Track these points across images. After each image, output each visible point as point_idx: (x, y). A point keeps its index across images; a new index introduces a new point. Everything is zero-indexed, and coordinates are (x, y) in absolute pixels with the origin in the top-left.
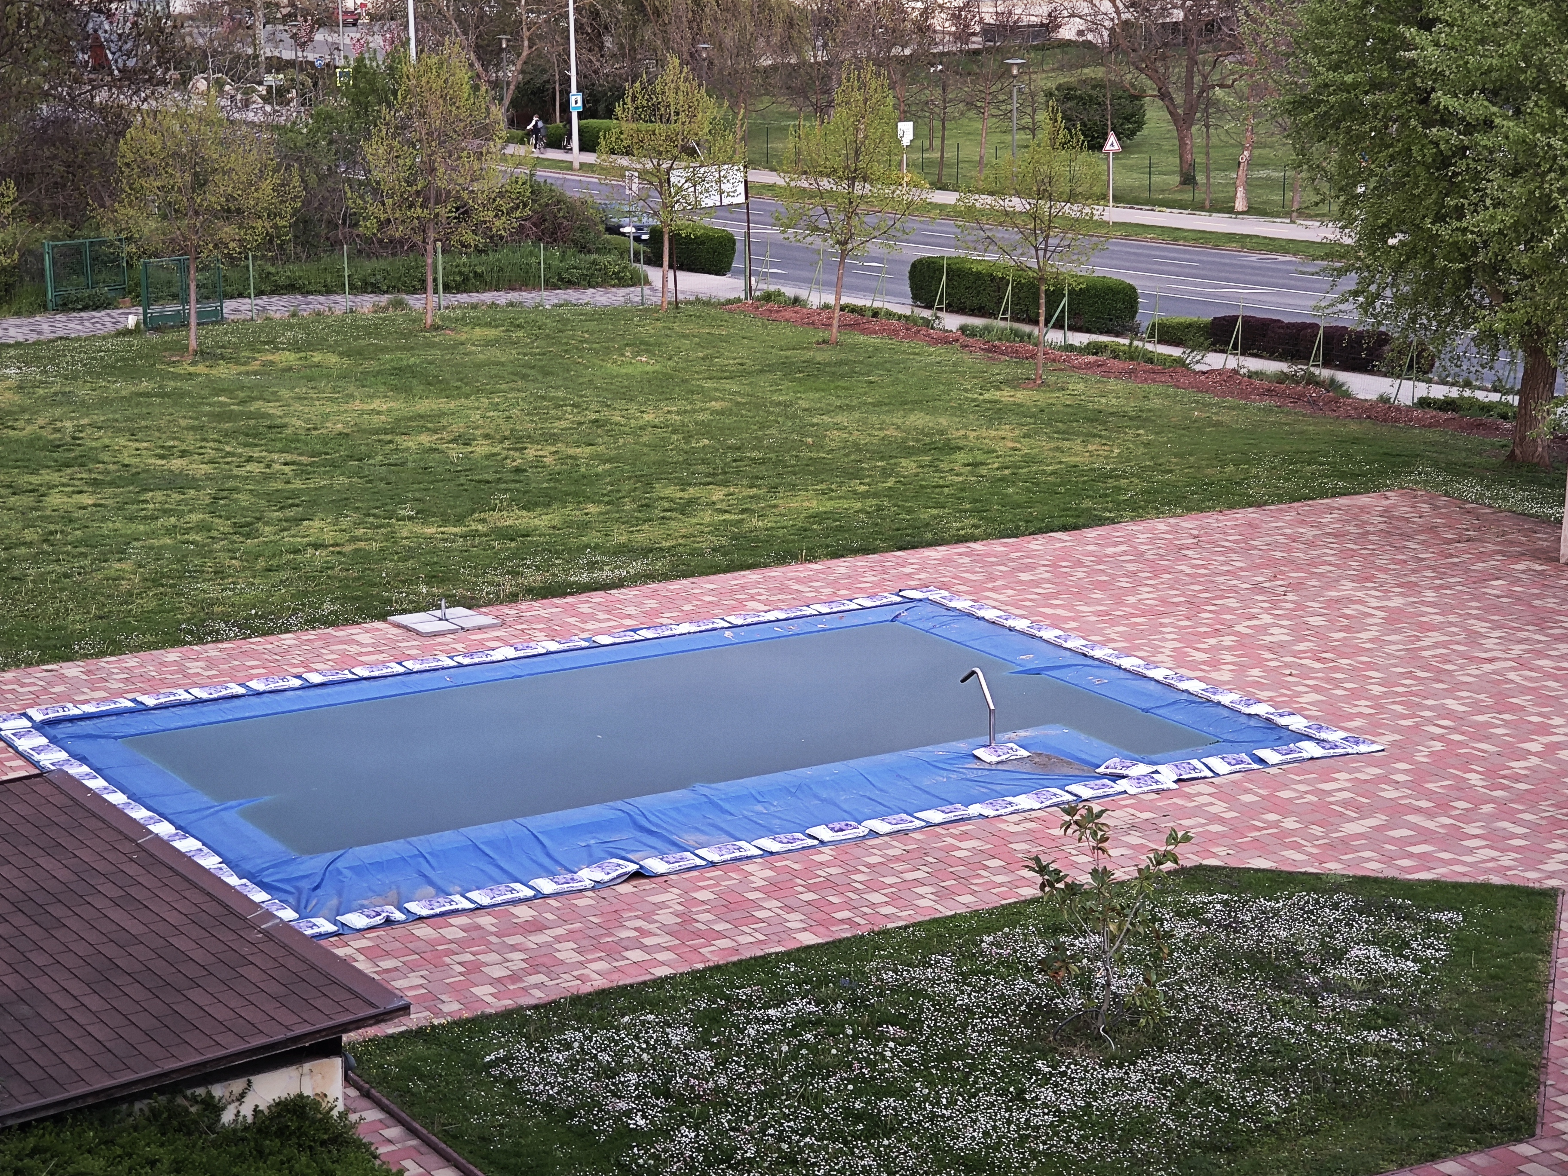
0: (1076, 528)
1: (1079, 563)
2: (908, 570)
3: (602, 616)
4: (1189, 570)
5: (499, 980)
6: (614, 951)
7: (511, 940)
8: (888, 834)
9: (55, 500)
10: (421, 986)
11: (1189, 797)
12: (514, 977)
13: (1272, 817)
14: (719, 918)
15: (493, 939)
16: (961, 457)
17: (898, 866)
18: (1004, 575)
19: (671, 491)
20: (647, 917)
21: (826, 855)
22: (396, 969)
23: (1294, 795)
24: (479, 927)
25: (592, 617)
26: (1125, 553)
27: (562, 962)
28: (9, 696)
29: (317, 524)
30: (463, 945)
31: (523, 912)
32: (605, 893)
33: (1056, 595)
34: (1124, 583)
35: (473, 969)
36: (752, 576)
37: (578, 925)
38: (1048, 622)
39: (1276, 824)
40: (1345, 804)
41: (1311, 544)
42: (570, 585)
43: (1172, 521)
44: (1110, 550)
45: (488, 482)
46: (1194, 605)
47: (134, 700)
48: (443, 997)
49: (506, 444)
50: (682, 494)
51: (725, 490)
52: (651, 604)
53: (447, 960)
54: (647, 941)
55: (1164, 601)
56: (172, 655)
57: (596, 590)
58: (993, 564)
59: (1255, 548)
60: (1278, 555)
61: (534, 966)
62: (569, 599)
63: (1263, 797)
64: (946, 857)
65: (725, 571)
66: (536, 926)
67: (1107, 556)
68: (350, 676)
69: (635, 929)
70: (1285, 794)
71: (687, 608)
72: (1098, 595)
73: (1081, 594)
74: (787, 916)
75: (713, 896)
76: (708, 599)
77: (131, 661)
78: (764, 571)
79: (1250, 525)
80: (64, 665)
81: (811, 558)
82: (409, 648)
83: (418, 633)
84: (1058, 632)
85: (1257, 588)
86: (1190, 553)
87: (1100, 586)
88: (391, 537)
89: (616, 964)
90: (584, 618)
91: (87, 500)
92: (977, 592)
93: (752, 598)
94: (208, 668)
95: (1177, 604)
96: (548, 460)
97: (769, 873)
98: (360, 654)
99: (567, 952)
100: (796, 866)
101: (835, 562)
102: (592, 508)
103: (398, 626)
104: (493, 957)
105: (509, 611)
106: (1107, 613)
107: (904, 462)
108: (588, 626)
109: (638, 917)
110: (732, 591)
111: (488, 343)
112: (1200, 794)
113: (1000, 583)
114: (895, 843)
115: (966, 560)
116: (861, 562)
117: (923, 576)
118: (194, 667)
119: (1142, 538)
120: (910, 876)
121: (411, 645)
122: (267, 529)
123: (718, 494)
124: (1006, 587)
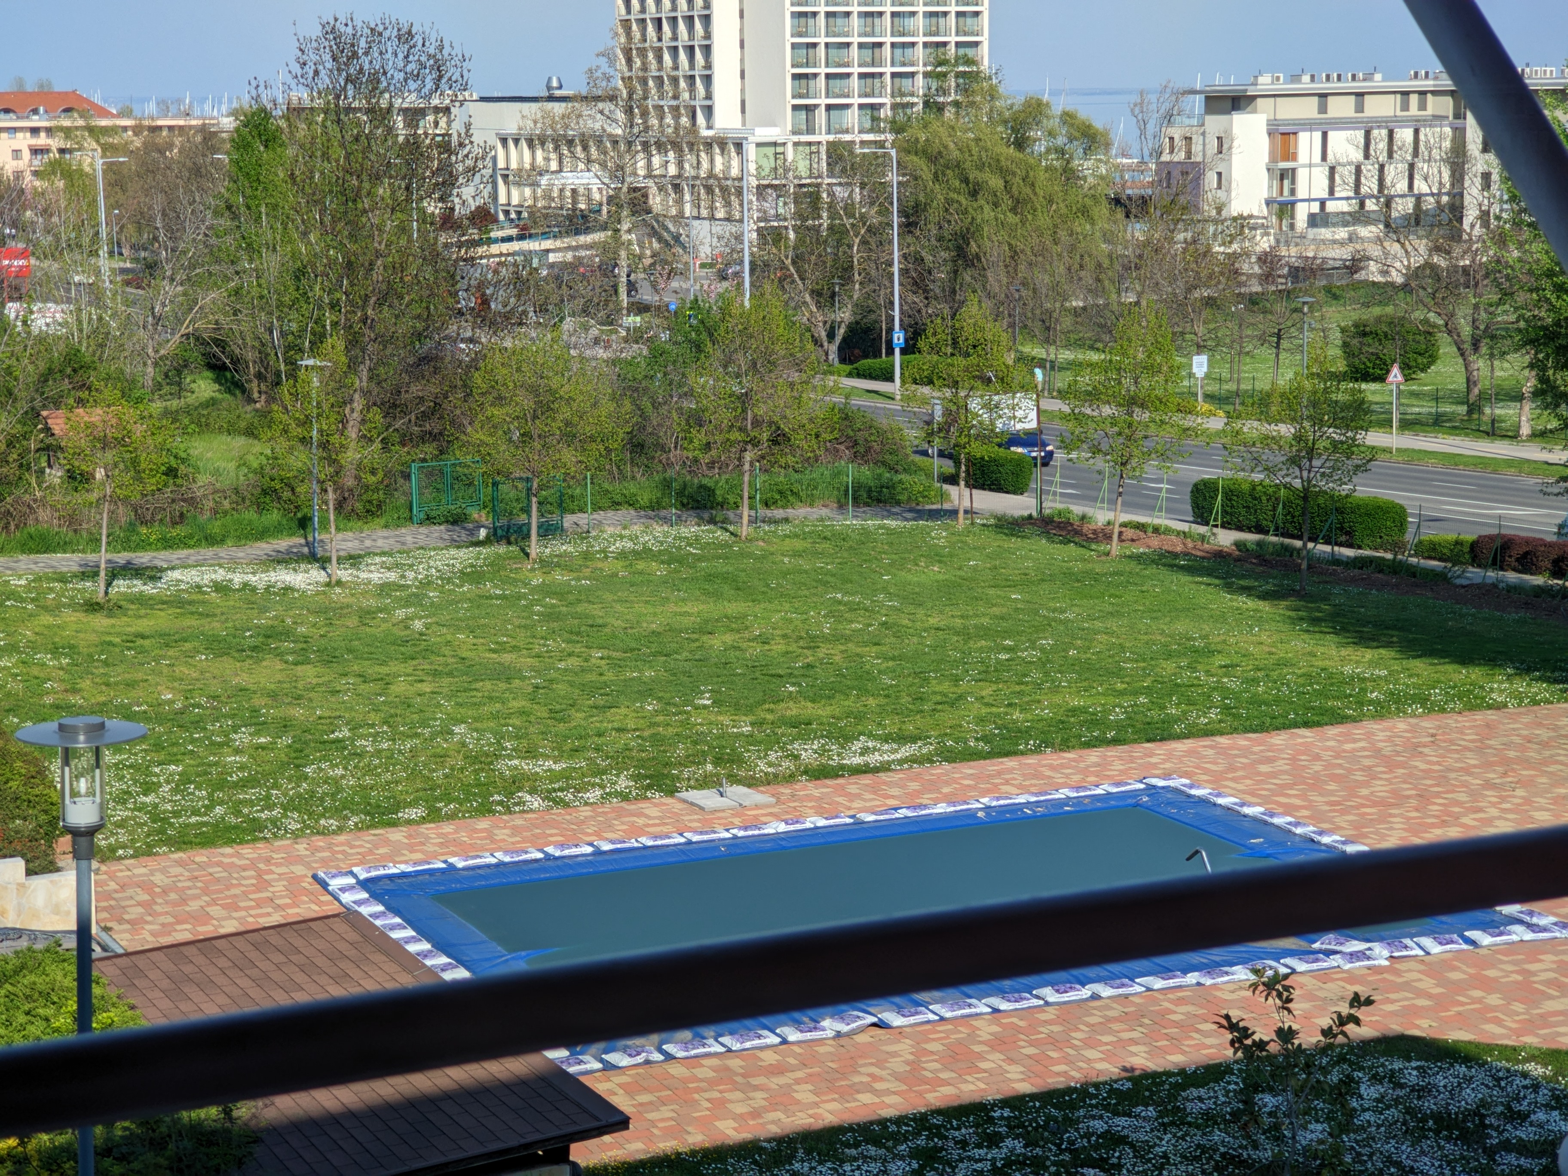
0: (1318, 724)
1: (1317, 758)
2: (1154, 760)
3: (868, 796)
4: (1423, 766)
5: (741, 1116)
6: (847, 1093)
7: (755, 1081)
8: (1109, 998)
9: (400, 687)
10: (672, 1119)
11: (1398, 973)
12: (756, 1114)
13: (1477, 993)
14: (946, 1068)
15: (739, 1079)
16: (1219, 660)
17: (1115, 1026)
18: (1245, 767)
19: (946, 687)
20: (879, 1064)
21: (1050, 1014)
22: (651, 1103)
23: (1500, 974)
24: (727, 1069)
25: (858, 796)
26: (1363, 749)
27: (798, 1102)
28: (340, 856)
29: (623, 711)
30: (712, 1083)
31: (770, 1058)
32: (843, 1041)
33: (1291, 786)
34: (1359, 776)
35: (719, 1104)
36: (1010, 763)
37: (817, 1069)
38: (1281, 810)
39: (1480, 1001)
40: (1549, 983)
41: (1545, 745)
42: (842, 767)
43: (1413, 721)
44: (1348, 746)
45: (781, 676)
46: (1424, 798)
47: (445, 862)
48: (689, 1129)
49: (801, 643)
50: (955, 689)
51: (994, 687)
52: (914, 786)
53: (696, 1096)
54: (878, 1086)
55: (1395, 793)
56: (483, 824)
57: (865, 772)
58: (1236, 756)
59: (1490, 747)
60: (1512, 754)
61: (773, 1105)
62: (840, 781)
63: (1470, 975)
64: (1161, 1019)
65: (985, 758)
66: (778, 1070)
67: (1345, 751)
68: (636, 845)
69: (869, 1075)
70: (1491, 973)
71: (945, 790)
72: (1332, 786)
73: (1316, 784)
74: (1007, 1068)
75: (941, 1048)
76: (966, 782)
77: (448, 828)
78: (1020, 758)
79: (1488, 726)
80: (389, 830)
81: (1065, 746)
82: (691, 821)
83: (702, 808)
84: (1289, 819)
85: (1488, 785)
86: (1426, 750)
87: (1334, 778)
88: (685, 724)
89: (848, 1105)
90: (852, 797)
91: (426, 688)
92: (1217, 780)
93: (1007, 782)
94: (513, 835)
95: (1408, 797)
96: (837, 658)
97: (995, 1029)
98: (648, 825)
99: (804, 1094)
100: (1022, 1024)
101: (1086, 752)
102: (872, 702)
103: (685, 801)
104: (738, 1095)
105: (786, 790)
106: (1338, 803)
107: (1164, 664)
108: (855, 805)
109: (872, 1064)
110: (989, 776)
111: (797, 554)
112: (1409, 971)
113: (1240, 773)
114: (1115, 1005)
115: (1211, 752)
116: (1112, 752)
117: (1168, 765)
118: (501, 834)
119: (1381, 736)
120: (1126, 1035)
121: (693, 819)
122: (579, 715)
123: (987, 691)
124: (1245, 778)
